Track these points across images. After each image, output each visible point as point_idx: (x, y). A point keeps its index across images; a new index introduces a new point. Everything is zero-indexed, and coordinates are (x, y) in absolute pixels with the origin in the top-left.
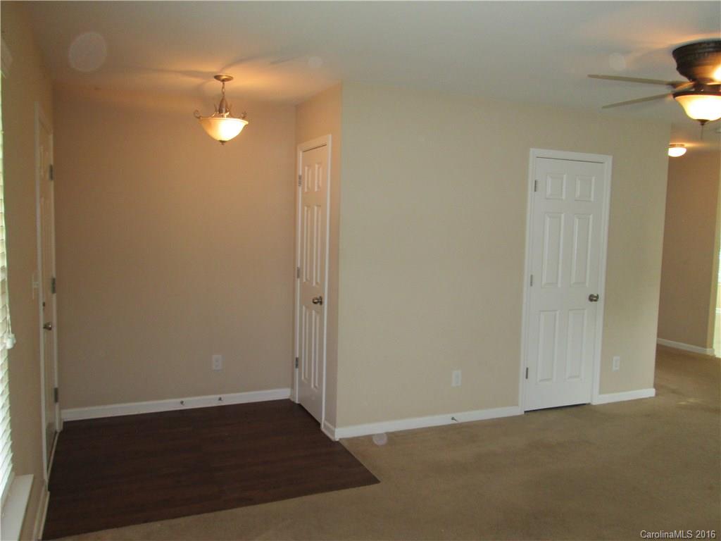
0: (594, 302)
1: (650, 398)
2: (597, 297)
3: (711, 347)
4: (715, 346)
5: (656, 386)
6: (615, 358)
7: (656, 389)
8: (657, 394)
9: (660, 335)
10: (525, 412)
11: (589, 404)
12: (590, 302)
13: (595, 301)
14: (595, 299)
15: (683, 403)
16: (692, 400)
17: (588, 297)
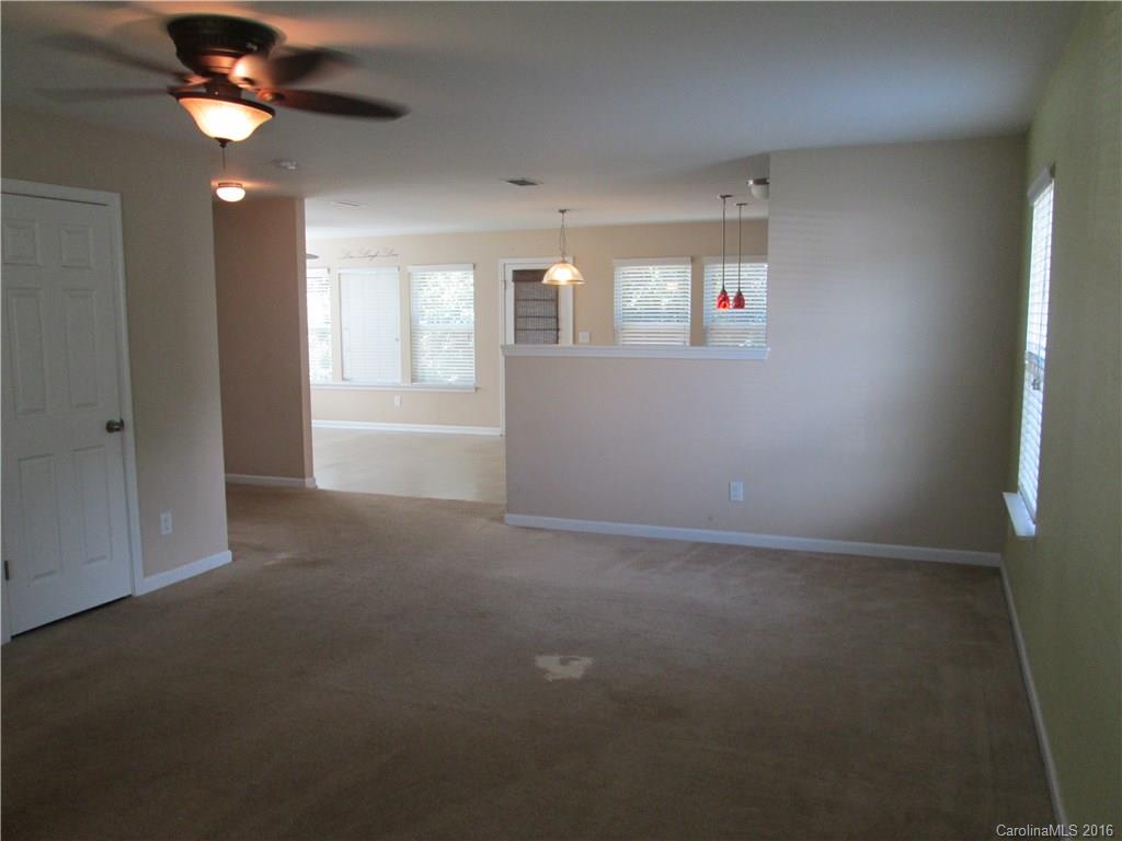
0: (115, 433)
1: (225, 566)
2: (122, 423)
3: (311, 475)
4: (316, 474)
5: (232, 546)
6: (163, 516)
7: (233, 551)
8: (234, 559)
9: (228, 469)
10: (13, 637)
11: (130, 596)
12: (109, 435)
13: (118, 430)
14: (116, 427)
15: (270, 563)
16: (283, 556)
17: (105, 426)
